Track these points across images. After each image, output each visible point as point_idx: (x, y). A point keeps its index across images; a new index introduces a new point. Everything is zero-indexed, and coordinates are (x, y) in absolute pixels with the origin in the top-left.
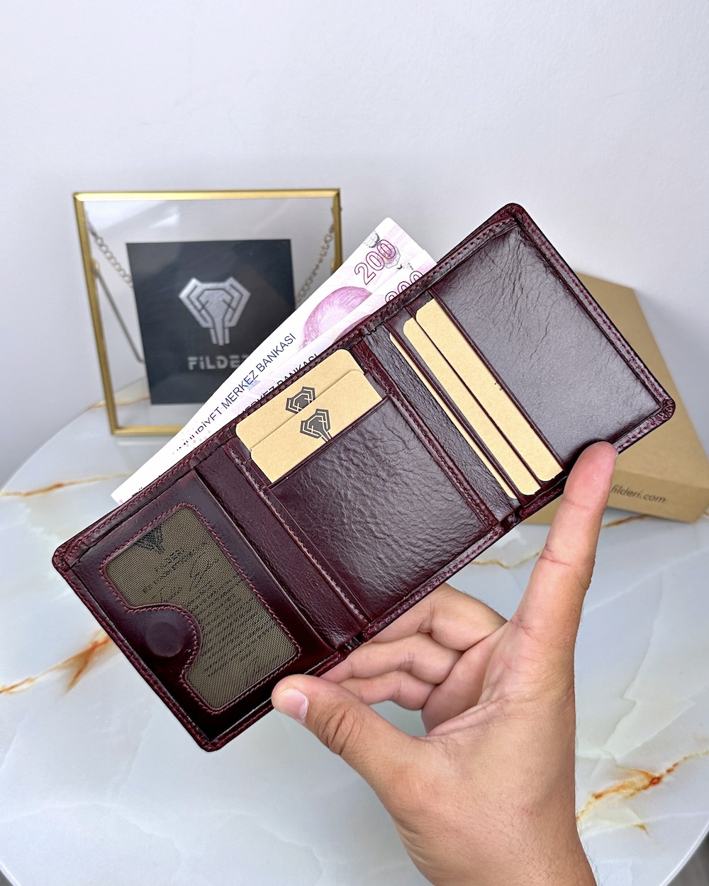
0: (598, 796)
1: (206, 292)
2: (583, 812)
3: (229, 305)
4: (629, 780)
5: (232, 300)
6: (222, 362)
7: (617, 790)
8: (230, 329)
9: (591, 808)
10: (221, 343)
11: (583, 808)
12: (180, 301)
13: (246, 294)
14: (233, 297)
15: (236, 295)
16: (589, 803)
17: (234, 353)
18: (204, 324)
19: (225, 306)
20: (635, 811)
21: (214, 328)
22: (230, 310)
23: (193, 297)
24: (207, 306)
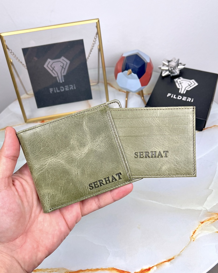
1: (54, 63)
3: (63, 67)
4: (213, 217)
5: (63, 65)
6: (62, 89)
7: (208, 220)
8: (64, 76)
9: (200, 226)
10: (61, 82)
11: (198, 227)
12: (45, 68)
13: (68, 62)
14: (64, 64)
15: (65, 63)
16: (199, 225)
17: (66, 85)
18: (54, 76)
19: (61, 68)
20: (215, 227)
21: (58, 77)
22: (63, 69)
23: (49, 66)
24: (54, 69)
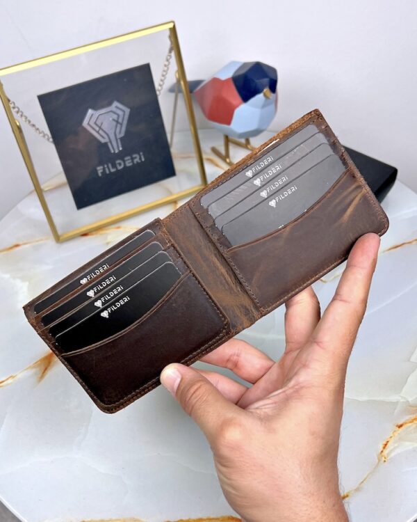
0: (400, 426)
2: (391, 437)
3: (117, 122)
5: (118, 119)
6: (120, 164)
8: (121, 139)
10: (117, 151)
11: (392, 435)
12: (84, 128)
13: (127, 110)
14: (119, 115)
15: (121, 114)
17: (127, 155)
18: (103, 141)
19: (115, 123)
21: (111, 142)
22: (119, 125)
23: (92, 123)
24: (103, 127)
